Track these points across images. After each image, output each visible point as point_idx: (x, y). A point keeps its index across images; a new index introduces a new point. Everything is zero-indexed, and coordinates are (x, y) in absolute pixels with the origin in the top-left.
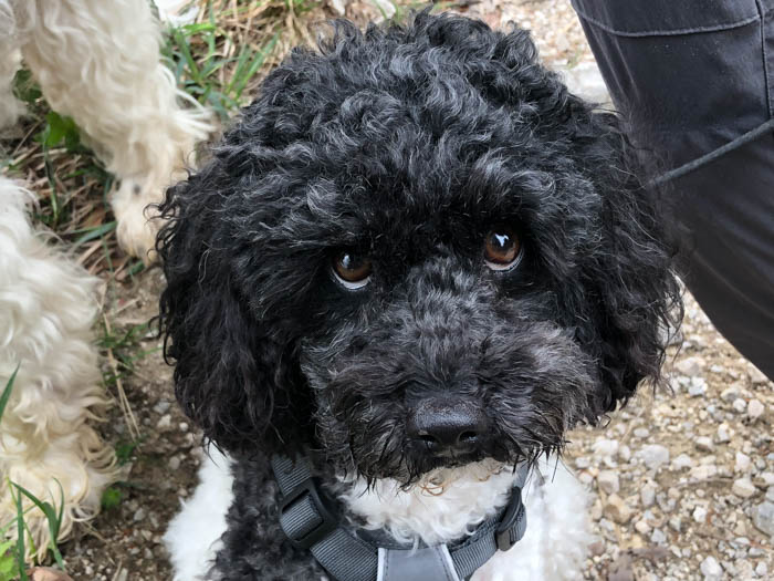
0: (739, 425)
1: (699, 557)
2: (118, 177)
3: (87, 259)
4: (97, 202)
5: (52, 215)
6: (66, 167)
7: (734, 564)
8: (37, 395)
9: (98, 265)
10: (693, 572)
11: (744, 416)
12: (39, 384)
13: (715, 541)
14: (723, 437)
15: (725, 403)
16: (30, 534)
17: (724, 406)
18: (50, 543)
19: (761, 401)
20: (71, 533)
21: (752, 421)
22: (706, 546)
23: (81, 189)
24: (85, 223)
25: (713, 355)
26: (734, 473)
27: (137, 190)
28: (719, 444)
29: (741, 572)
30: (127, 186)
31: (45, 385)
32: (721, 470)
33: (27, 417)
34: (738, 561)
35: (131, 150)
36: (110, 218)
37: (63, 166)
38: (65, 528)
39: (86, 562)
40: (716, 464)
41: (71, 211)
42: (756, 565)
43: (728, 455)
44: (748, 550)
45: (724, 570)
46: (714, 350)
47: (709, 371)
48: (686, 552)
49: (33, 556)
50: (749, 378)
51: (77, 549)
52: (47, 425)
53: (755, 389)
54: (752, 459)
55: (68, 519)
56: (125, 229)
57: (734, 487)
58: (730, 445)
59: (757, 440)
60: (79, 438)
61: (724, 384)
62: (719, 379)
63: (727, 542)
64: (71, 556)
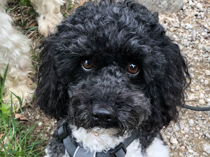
0: (202, 86)
1: (188, 119)
2: (39, 14)
3: (31, 36)
4: (34, 20)
5: (21, 24)
6: (26, 11)
7: (198, 121)
8: (15, 70)
9: (34, 37)
10: (187, 123)
11: (203, 84)
12: (15, 66)
13: (193, 115)
14: (197, 89)
15: (198, 80)
16: (14, 105)
17: (198, 81)
18: (20, 108)
19: (208, 80)
20: (25, 105)
21: (205, 85)
22: (191, 116)
23: (29, 17)
24: (30, 26)
25: (196, 68)
26: (199, 98)
27: (44, 18)
28: (196, 91)
29: (199, 123)
30: (42, 17)
31: (17, 67)
32: (196, 97)
33: (13, 75)
34: (199, 120)
35: (43, 7)
36: (37, 25)
37: (25, 11)
38: (23, 104)
39: (29, 113)
40: (195, 96)
41: (27, 23)
42: (203, 122)
43: (198, 94)
44: (201, 118)
45: (195, 122)
46: (197, 67)
47: (195, 72)
48: (185, 118)
49: (15, 111)
50: (205, 74)
51: (27, 109)
52: (18, 78)
53: (207, 77)
54: (204, 95)
55: (24, 102)
56: (40, 28)
57: (199, 102)
58: (199, 91)
59: (206, 90)
60: (27, 81)
61: (198, 75)
62: (197, 74)
63: (196, 116)
64: (25, 111)
